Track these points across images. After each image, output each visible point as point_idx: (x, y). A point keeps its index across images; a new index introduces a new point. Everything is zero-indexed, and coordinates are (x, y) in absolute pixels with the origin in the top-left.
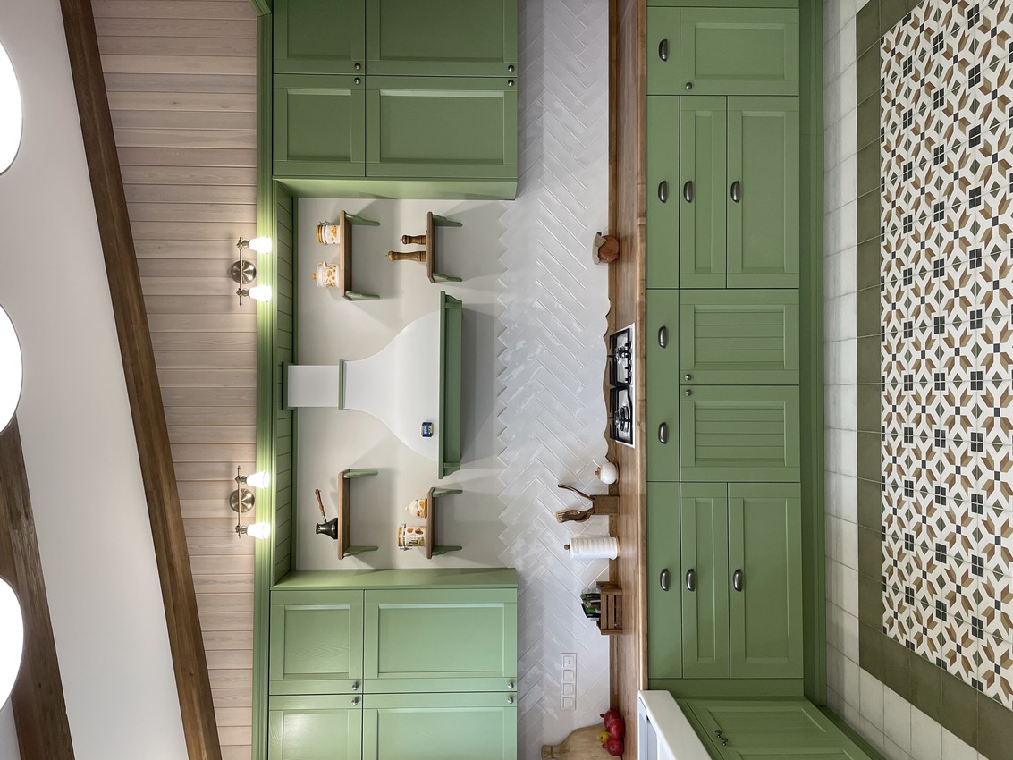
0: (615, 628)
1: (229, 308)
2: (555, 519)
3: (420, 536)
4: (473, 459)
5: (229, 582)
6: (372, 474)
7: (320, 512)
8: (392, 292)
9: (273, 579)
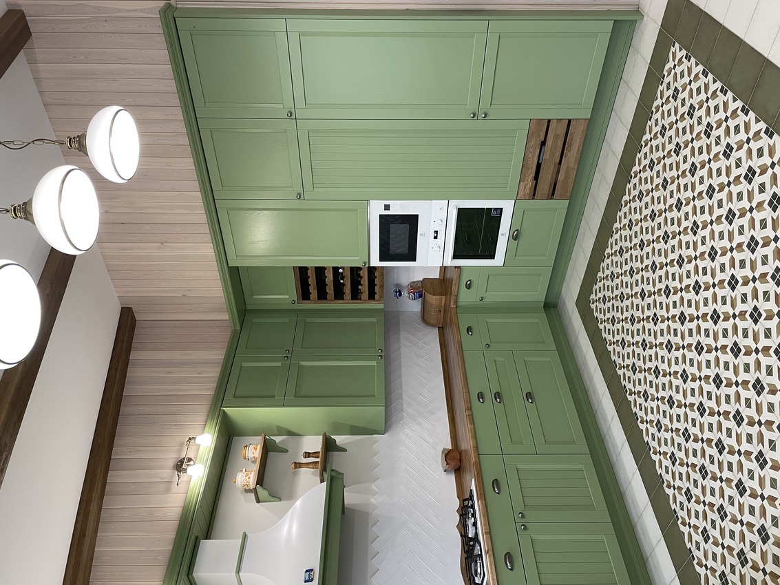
1: (168, 490)
8: (291, 496)
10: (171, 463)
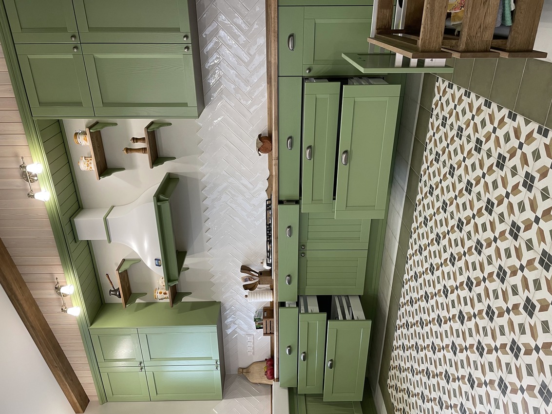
0: (270, 334)
3: (166, 295)
4: (193, 254)
7: (110, 284)
8: (132, 166)
9: (89, 324)
10: (17, 172)
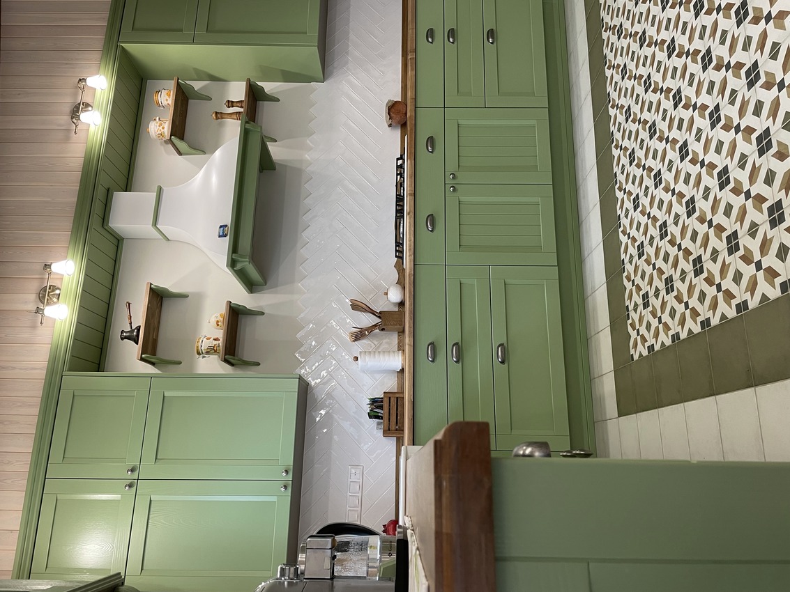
0: (396, 430)
1: (67, 139)
2: (348, 338)
3: (217, 342)
4: (276, 286)
5: (26, 369)
6: (183, 296)
7: (128, 321)
9: (66, 367)
10: (67, 109)
